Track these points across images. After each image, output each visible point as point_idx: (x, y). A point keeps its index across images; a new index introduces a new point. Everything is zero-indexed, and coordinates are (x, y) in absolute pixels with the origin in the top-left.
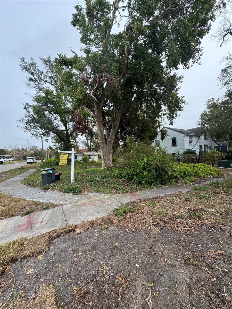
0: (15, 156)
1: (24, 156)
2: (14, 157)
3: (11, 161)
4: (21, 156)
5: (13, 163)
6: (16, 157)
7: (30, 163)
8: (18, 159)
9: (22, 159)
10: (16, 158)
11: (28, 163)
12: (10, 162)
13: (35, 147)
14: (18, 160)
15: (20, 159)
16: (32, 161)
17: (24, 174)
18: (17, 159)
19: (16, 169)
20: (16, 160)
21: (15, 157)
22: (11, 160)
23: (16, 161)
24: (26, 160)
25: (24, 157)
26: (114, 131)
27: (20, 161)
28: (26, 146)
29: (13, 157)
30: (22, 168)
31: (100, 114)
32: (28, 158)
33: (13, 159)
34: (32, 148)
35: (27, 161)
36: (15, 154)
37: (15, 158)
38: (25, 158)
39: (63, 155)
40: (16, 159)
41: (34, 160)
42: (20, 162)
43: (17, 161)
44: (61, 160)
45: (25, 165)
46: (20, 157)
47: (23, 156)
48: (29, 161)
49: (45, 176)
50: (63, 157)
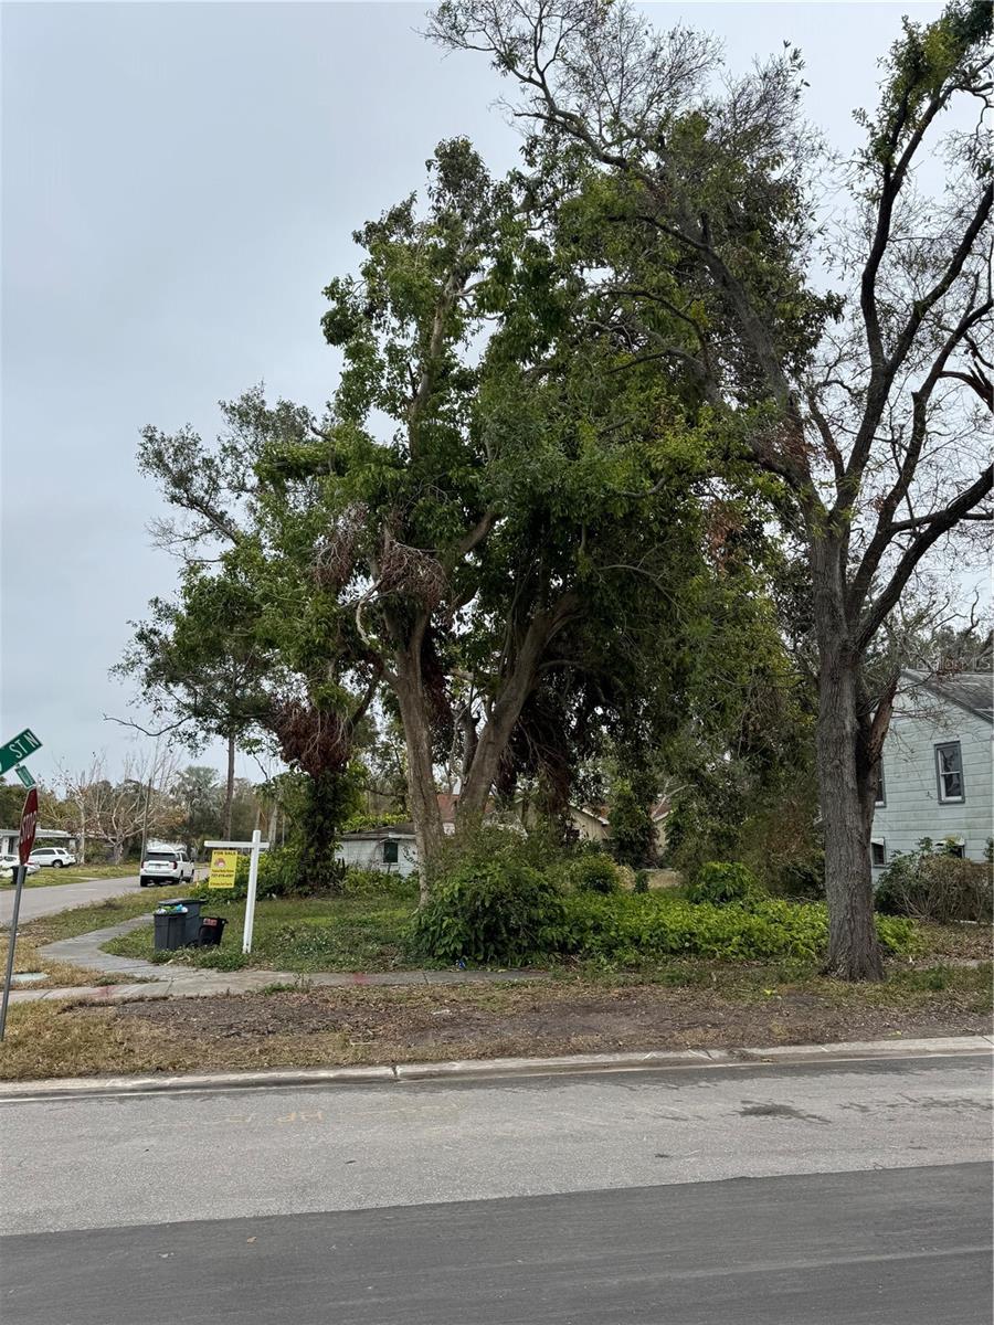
0: (81, 835)
1: (134, 837)
2: (78, 843)
3: (62, 866)
4: (114, 833)
5: (73, 882)
6: (87, 840)
7: (159, 881)
8: (97, 856)
9: (120, 858)
10: (91, 850)
11: (145, 881)
12: (58, 871)
13: (198, 776)
14: (96, 860)
15: (108, 858)
16: (166, 869)
17: (116, 928)
18: (94, 855)
19: (87, 909)
20: (87, 861)
21: (83, 841)
22: (60, 861)
23: (87, 870)
24: (139, 860)
25: (131, 843)
27: (107, 869)
28: (149, 770)
29: (72, 843)
32: (155, 846)
33: (71, 852)
34: (182, 785)
35: (143, 872)
36: (83, 821)
37: (82, 847)
38: (135, 851)
39: (221, 856)
40: (86, 857)
42: (106, 876)
43: (94, 869)
44: (215, 871)
46: (107, 841)
47: (127, 839)
48: (150, 868)
49: (165, 922)
50: (221, 860)
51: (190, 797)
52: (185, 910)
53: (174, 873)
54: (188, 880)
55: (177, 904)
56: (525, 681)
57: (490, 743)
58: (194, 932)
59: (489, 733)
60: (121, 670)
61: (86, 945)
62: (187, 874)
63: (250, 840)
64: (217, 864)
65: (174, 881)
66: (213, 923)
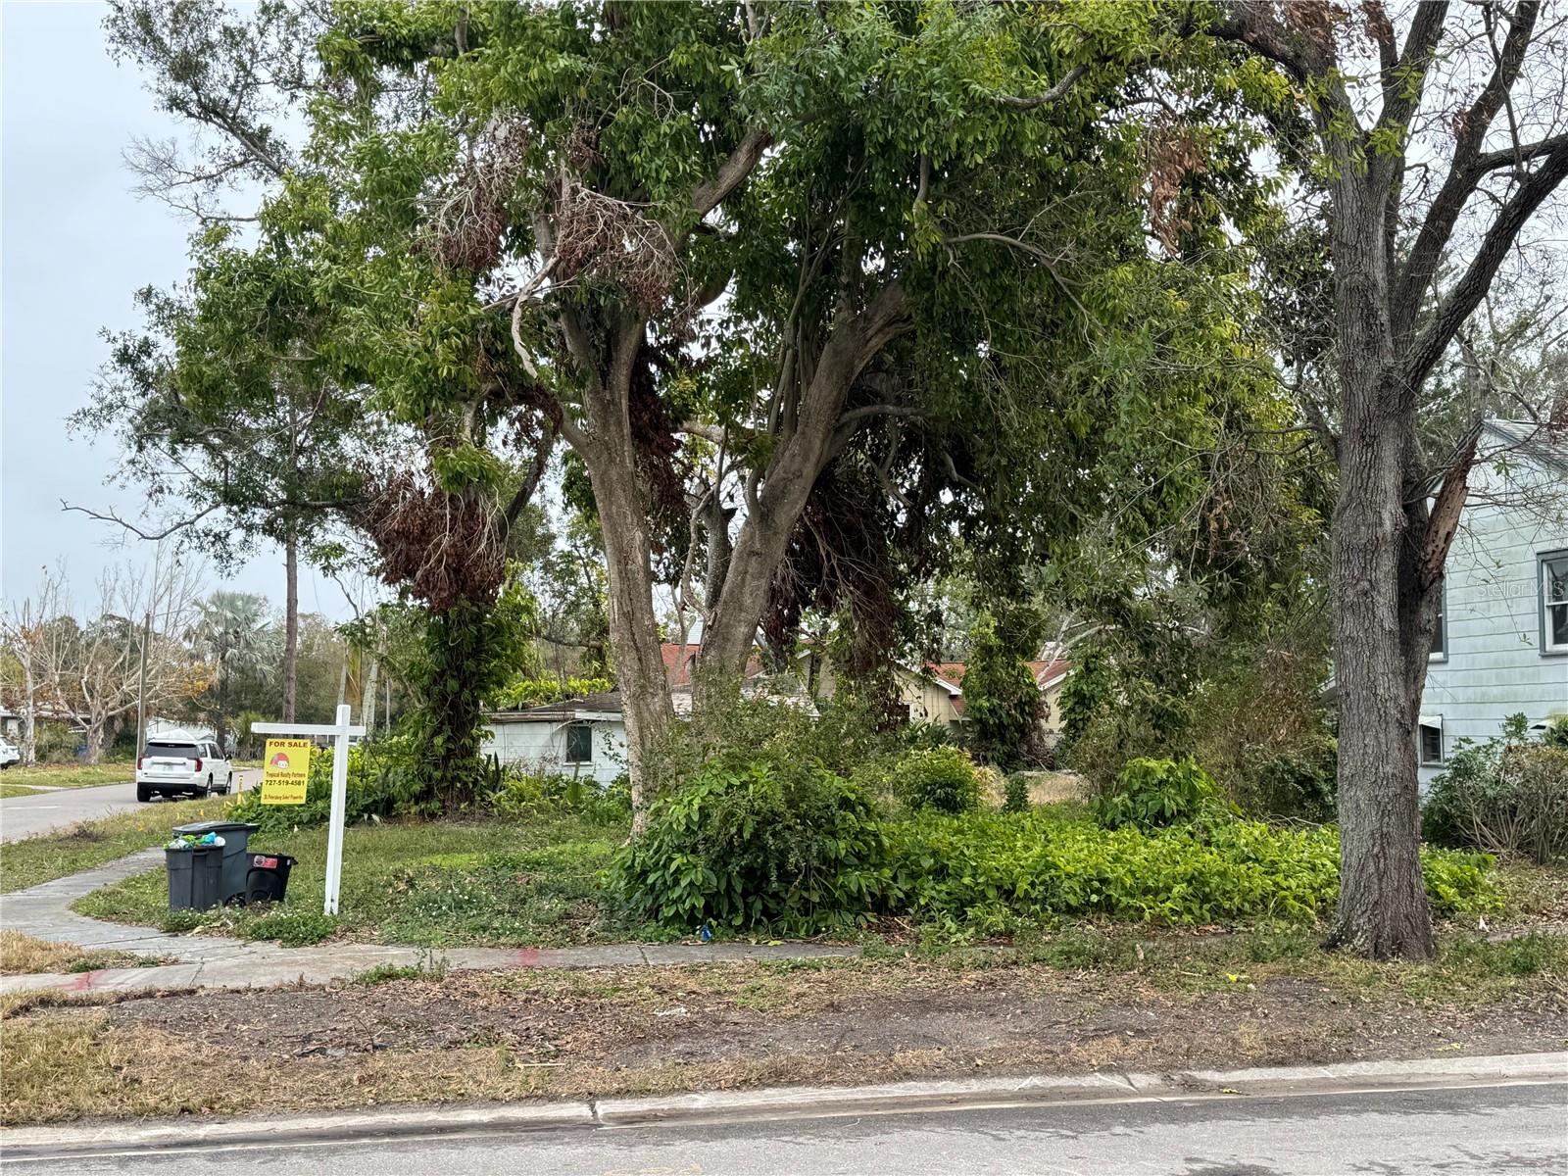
0: (27, 711)
1: (123, 716)
2: (22, 725)
4: (87, 709)
6: (39, 720)
7: (171, 792)
8: (58, 749)
9: (100, 752)
10: (46, 737)
11: (146, 792)
13: (234, 609)
14: (56, 755)
15: (78, 752)
16: (181, 771)
17: (98, 873)
18: (52, 747)
19: (44, 841)
20: (42, 755)
21: (31, 723)
23: (39, 773)
24: (133, 755)
25: (118, 725)
26: (765, 540)
27: (77, 772)
28: (145, 599)
29: (13, 726)
30: (85, 835)
31: (619, 423)
32: (159, 731)
33: (10, 742)
34: (204, 625)
35: (141, 777)
36: (31, 687)
37: (30, 732)
38: (124, 741)
39: (280, 750)
40: (38, 749)
41: (206, 760)
42: (75, 783)
43: (54, 771)
44: (272, 775)
45: (117, 809)
46: (74, 723)
47: (111, 719)
48: (154, 770)
49: (185, 863)
50: (282, 757)
51: (221, 646)
52: (220, 841)
53: (198, 779)
54: (222, 790)
55: (206, 832)
56: (817, 443)
57: (753, 553)
58: (239, 880)
59: (752, 537)
60: (90, 419)
61: (46, 903)
62: (220, 779)
63: (333, 723)
64: (274, 762)
65: (197, 792)
66: (270, 863)
